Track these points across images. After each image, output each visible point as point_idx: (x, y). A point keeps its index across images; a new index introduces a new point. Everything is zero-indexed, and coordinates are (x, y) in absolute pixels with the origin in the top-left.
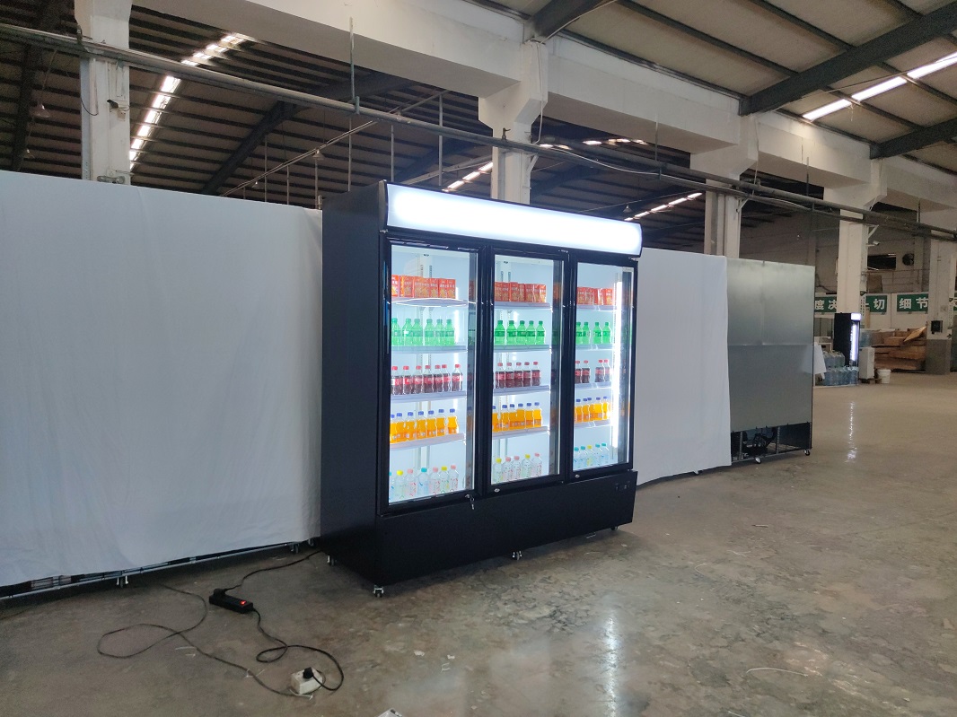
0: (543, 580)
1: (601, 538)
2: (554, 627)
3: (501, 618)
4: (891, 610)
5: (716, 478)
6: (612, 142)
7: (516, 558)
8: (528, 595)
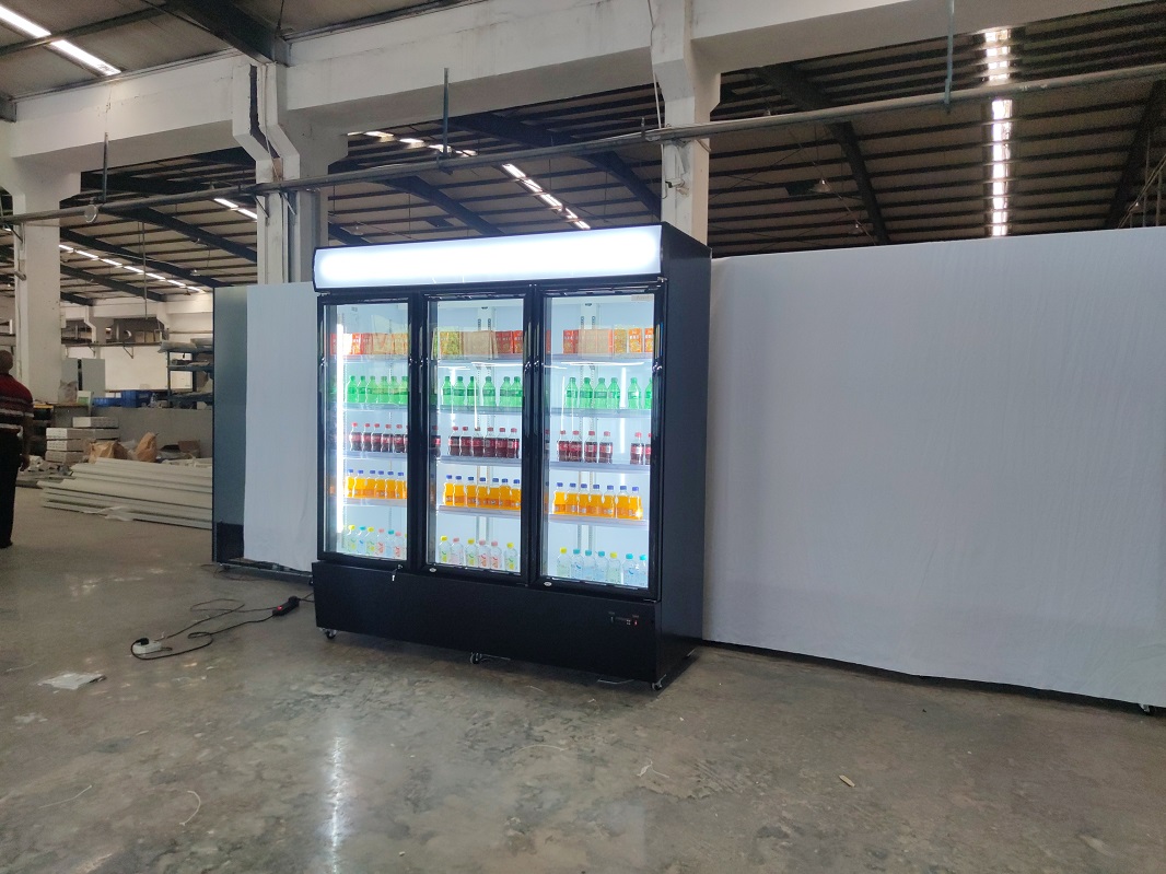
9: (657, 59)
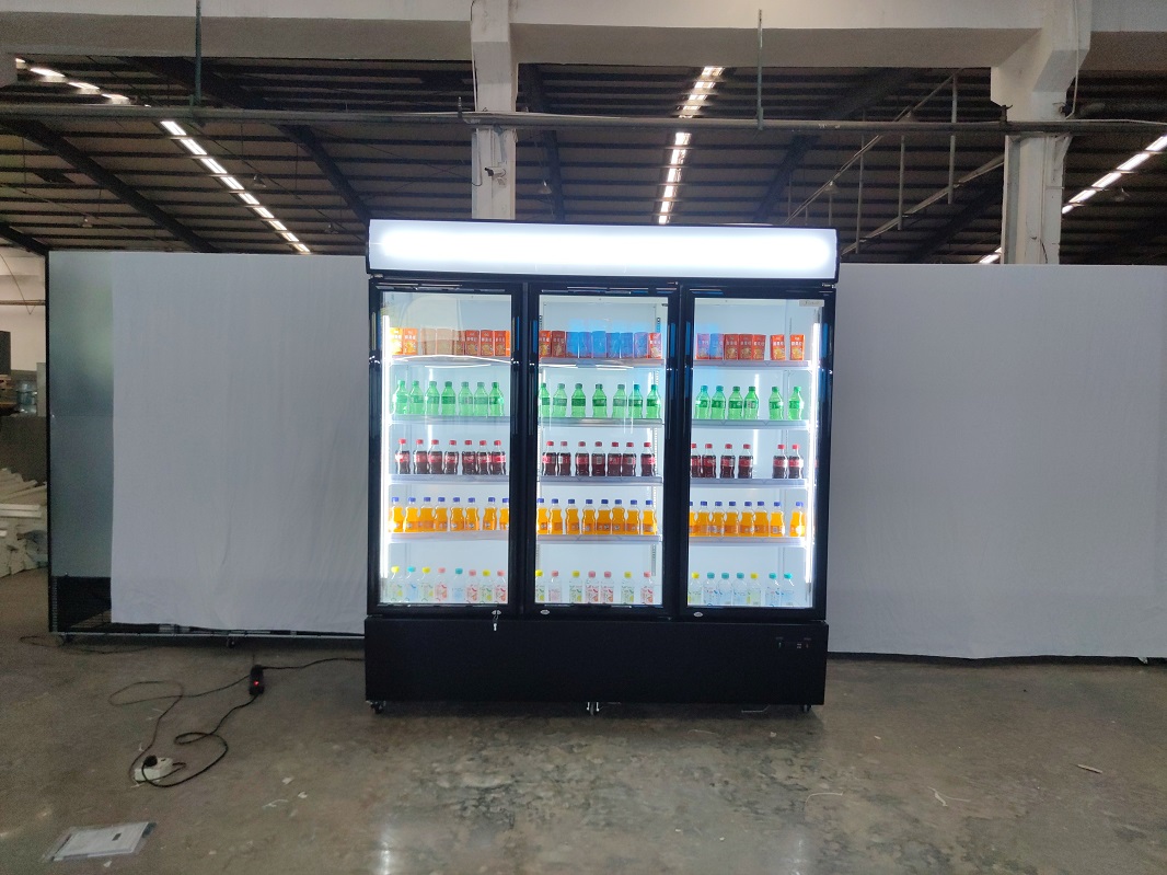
7: (590, 712)
9: (478, 36)
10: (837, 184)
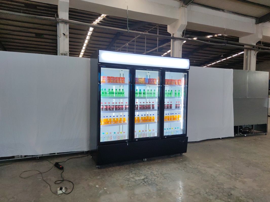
0: (149, 168)
1: (175, 157)
2: (141, 183)
3: (128, 178)
4: (262, 190)
5: (227, 141)
6: (216, 35)
7: (144, 161)
8: (141, 172)
10: (129, 44)
